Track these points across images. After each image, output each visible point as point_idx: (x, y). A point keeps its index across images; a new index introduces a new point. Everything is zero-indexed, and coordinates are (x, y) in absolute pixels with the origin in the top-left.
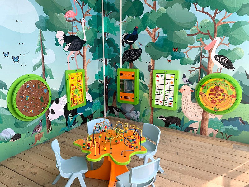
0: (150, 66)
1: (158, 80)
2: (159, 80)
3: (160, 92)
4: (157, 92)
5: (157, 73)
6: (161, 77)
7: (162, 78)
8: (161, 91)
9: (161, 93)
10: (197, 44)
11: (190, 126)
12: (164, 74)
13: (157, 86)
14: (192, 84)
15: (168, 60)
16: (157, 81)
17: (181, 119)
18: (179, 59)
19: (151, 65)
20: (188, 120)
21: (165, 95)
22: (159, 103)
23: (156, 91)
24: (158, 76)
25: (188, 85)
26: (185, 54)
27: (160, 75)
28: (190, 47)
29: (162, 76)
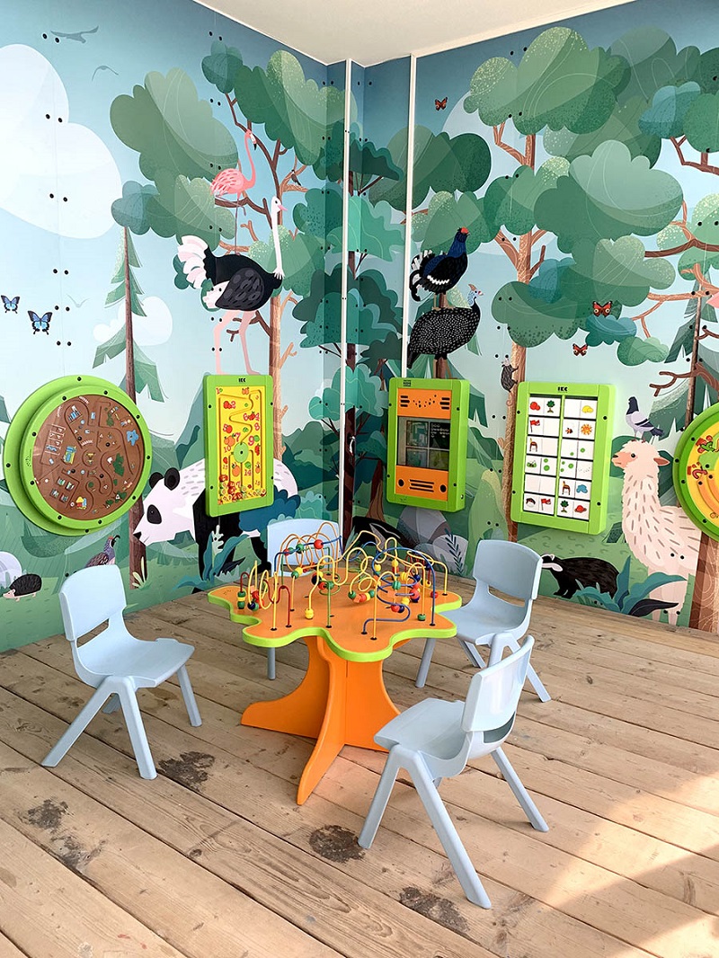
0: (507, 371)
1: (536, 419)
2: (541, 419)
3: (544, 464)
4: (531, 465)
5: (532, 395)
6: (548, 408)
7: (550, 411)
8: (546, 461)
9: (547, 468)
10: (683, 286)
11: (653, 596)
12: (560, 397)
13: (534, 444)
14: (662, 434)
15: (575, 346)
16: (534, 423)
17: (620, 569)
18: (616, 344)
19: (514, 367)
20: (646, 571)
21: (562, 474)
22: (537, 507)
23: (530, 459)
24: (535, 406)
25: (646, 438)
26: (638, 323)
27: (542, 402)
28: (655, 298)
29: (551, 404)
